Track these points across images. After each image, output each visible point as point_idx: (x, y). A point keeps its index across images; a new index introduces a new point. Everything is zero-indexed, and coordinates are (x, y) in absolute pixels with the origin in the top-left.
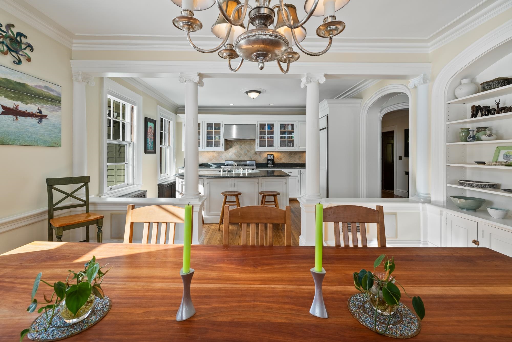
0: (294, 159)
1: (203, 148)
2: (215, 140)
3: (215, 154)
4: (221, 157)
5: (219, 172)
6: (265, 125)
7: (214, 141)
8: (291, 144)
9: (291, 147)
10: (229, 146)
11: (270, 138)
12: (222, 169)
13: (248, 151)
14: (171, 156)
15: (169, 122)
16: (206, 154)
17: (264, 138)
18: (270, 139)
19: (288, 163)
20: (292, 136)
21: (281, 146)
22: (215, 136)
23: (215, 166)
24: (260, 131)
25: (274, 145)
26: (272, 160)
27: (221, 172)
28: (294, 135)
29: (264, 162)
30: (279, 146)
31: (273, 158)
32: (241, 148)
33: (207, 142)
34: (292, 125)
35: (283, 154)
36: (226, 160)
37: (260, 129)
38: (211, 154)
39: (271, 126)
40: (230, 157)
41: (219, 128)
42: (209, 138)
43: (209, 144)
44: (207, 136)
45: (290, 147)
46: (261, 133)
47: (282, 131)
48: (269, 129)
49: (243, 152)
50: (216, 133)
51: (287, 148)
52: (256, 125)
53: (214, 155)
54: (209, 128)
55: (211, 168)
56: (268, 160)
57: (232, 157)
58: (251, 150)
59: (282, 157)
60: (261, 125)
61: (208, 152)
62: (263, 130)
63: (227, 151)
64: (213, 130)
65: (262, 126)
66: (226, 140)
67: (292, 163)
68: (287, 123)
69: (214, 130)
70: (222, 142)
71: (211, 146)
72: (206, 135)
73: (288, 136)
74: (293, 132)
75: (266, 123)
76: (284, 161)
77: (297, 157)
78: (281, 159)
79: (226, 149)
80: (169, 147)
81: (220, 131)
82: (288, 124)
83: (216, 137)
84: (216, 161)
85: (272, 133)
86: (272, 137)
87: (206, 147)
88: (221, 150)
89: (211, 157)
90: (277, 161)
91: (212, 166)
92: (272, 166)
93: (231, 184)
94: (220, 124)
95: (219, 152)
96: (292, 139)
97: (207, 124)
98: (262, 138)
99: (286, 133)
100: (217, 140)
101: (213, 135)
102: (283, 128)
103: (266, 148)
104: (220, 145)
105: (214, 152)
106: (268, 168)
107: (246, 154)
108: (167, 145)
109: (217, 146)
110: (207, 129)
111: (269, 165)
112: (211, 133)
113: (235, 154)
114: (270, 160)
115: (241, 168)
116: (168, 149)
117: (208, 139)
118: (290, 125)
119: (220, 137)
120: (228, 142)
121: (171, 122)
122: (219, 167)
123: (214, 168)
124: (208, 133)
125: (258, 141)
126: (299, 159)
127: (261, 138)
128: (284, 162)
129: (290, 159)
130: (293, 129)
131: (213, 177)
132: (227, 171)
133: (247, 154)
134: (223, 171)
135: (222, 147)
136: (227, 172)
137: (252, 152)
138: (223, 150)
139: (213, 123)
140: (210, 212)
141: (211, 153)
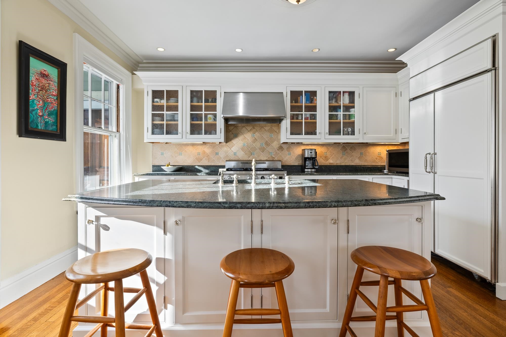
0: (351, 159)
1: (184, 136)
2: (206, 122)
3: (207, 150)
4: (217, 154)
5: (215, 183)
6: (300, 93)
7: (205, 124)
8: (350, 130)
9: (348, 135)
10: (233, 135)
11: (309, 119)
12: (221, 178)
13: (267, 144)
14: (122, 151)
15: (118, 87)
16: (190, 148)
17: (297, 119)
18: (309, 121)
19: (341, 166)
20: (349, 115)
21: (330, 133)
22: (206, 115)
23: (207, 171)
24: (291, 106)
25: (318, 131)
26: (313, 159)
27: (220, 184)
28: (356, 112)
29: (297, 164)
30: (328, 132)
31: (314, 156)
32: (254, 138)
33: (191, 125)
34: (352, 94)
35: (331, 149)
36: (227, 161)
37: (291, 102)
38: (201, 149)
39: (312, 95)
40: (235, 154)
41: (214, 100)
42: (194, 119)
43: (195, 129)
44: (191, 114)
45: (346, 134)
46: (293, 108)
47: (331, 105)
48: (307, 102)
49: (258, 145)
50: (207, 108)
51: (342, 136)
52: (285, 94)
53: (204, 151)
54: (195, 99)
55: (198, 174)
56: (306, 159)
57: (237, 154)
58: (273, 142)
59: (328, 154)
60: (292, 93)
61: (193, 145)
62: (295, 103)
63: (228, 144)
64: (202, 102)
65: (295, 95)
66: (227, 120)
67: (347, 164)
68: (342, 90)
69: (205, 102)
70: (220, 124)
71: (199, 133)
72: (189, 112)
73: (343, 114)
74: (353, 107)
75: (303, 89)
76: (332, 161)
77: (356, 154)
78: (326, 158)
79: (228, 139)
80: (118, 135)
81: (216, 106)
82: (344, 92)
83: (209, 116)
84: (208, 162)
85: (314, 108)
86: (314, 117)
87: (189, 136)
88: (217, 141)
89: (199, 154)
90: (321, 161)
91: (200, 171)
92: (313, 170)
93: (250, 223)
94: (215, 92)
95: (213, 145)
96: (349, 119)
97: (192, 92)
98: (295, 118)
99: (340, 108)
100: (210, 121)
101: (203, 112)
102: (334, 100)
103: (303, 136)
104: (216, 131)
105: (204, 146)
106: (307, 174)
107: (263, 150)
108: (114, 129)
109: (210, 134)
110: (192, 101)
111: (308, 168)
112: (199, 108)
113: (243, 149)
114: (309, 159)
115: (271, 175)
116: (116, 138)
117: (193, 121)
118: (347, 94)
119: (215, 116)
120: (231, 128)
121: (121, 87)
122: (213, 173)
123: (205, 174)
124: (193, 108)
125: (286, 124)
126: (360, 158)
127: (292, 118)
128: (332, 163)
129: (344, 158)
130: (352, 100)
131: (193, 205)
132: (234, 182)
133: (266, 149)
134: (225, 182)
135: (220, 136)
136: (234, 185)
137: (275, 145)
138: (222, 140)
139: (203, 89)
140: (184, 311)
141: (200, 147)
